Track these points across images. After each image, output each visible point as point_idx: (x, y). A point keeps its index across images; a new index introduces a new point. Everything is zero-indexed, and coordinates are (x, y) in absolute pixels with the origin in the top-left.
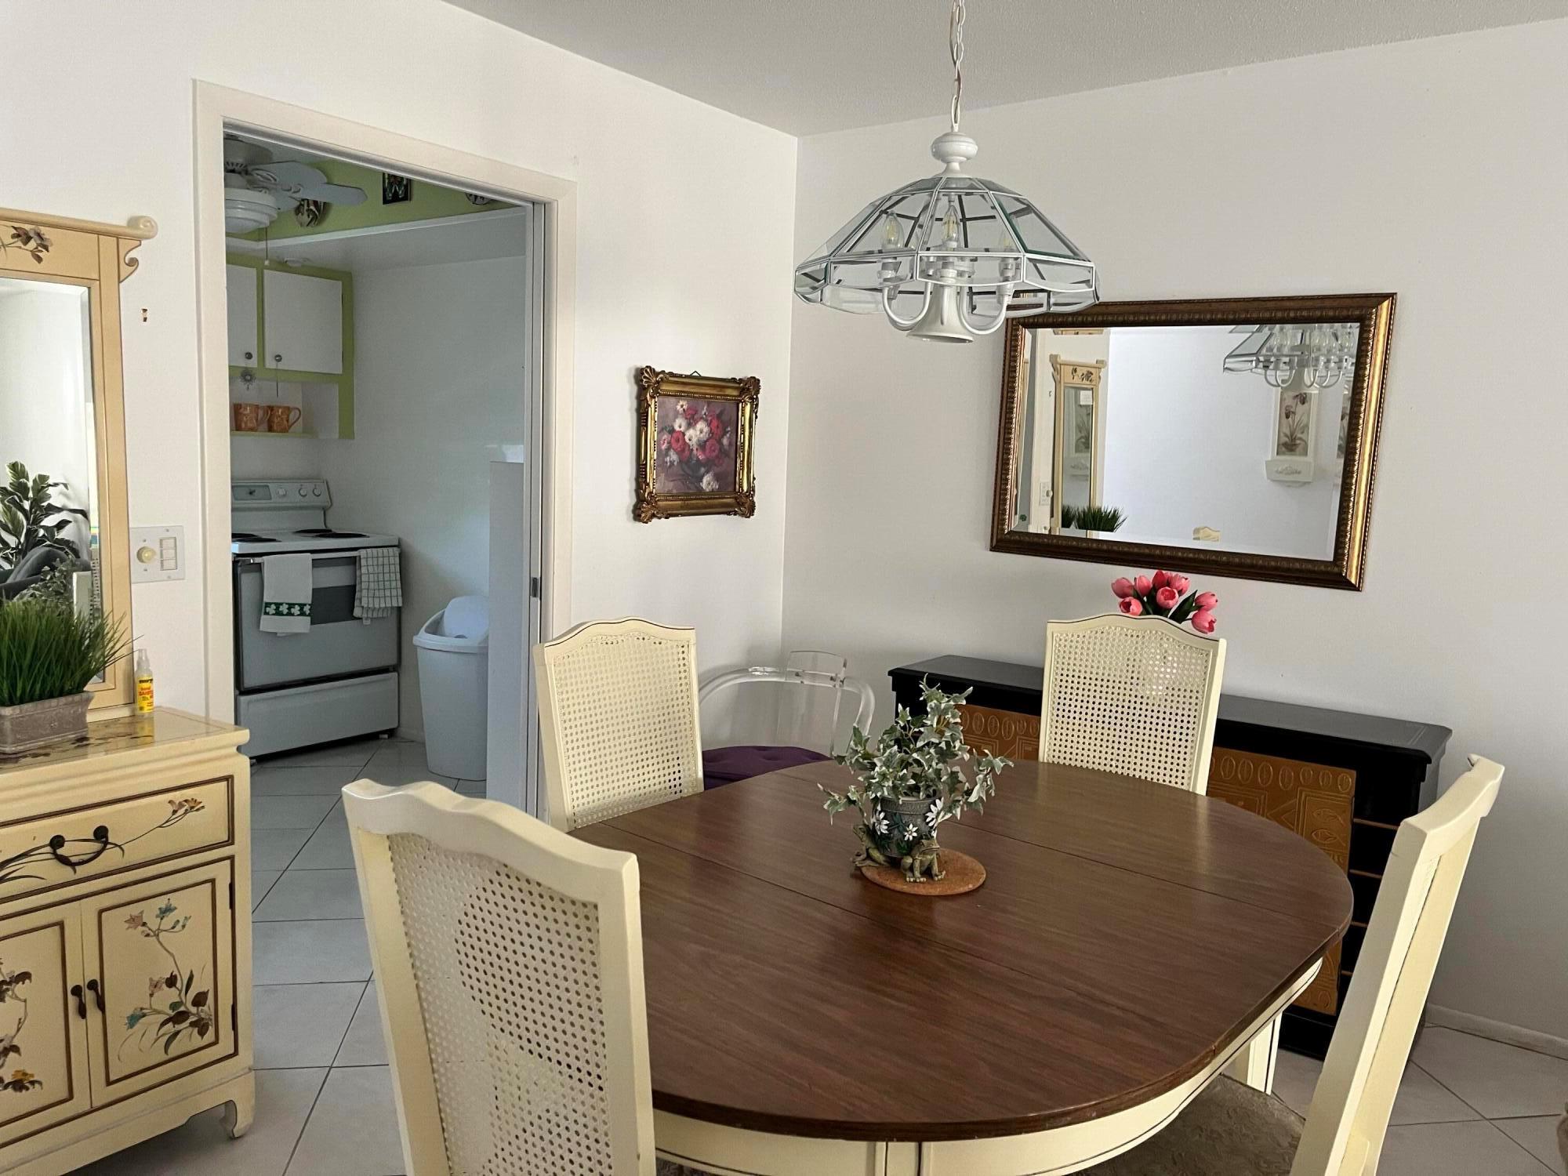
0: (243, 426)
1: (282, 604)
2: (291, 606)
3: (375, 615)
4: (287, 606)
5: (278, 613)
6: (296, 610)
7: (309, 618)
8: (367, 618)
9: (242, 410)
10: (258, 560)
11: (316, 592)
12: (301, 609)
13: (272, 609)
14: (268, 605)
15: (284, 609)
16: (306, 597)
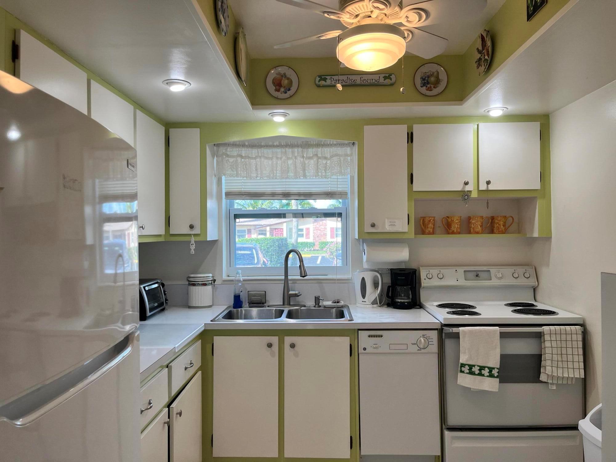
0: (472, 231)
1: (474, 366)
2: (482, 368)
3: (560, 382)
4: (479, 368)
5: (471, 373)
6: (486, 372)
7: (498, 380)
8: (552, 384)
9: (471, 220)
10: (455, 330)
11: (503, 357)
12: (490, 372)
13: (466, 369)
14: (463, 365)
15: (476, 370)
16: (494, 361)
